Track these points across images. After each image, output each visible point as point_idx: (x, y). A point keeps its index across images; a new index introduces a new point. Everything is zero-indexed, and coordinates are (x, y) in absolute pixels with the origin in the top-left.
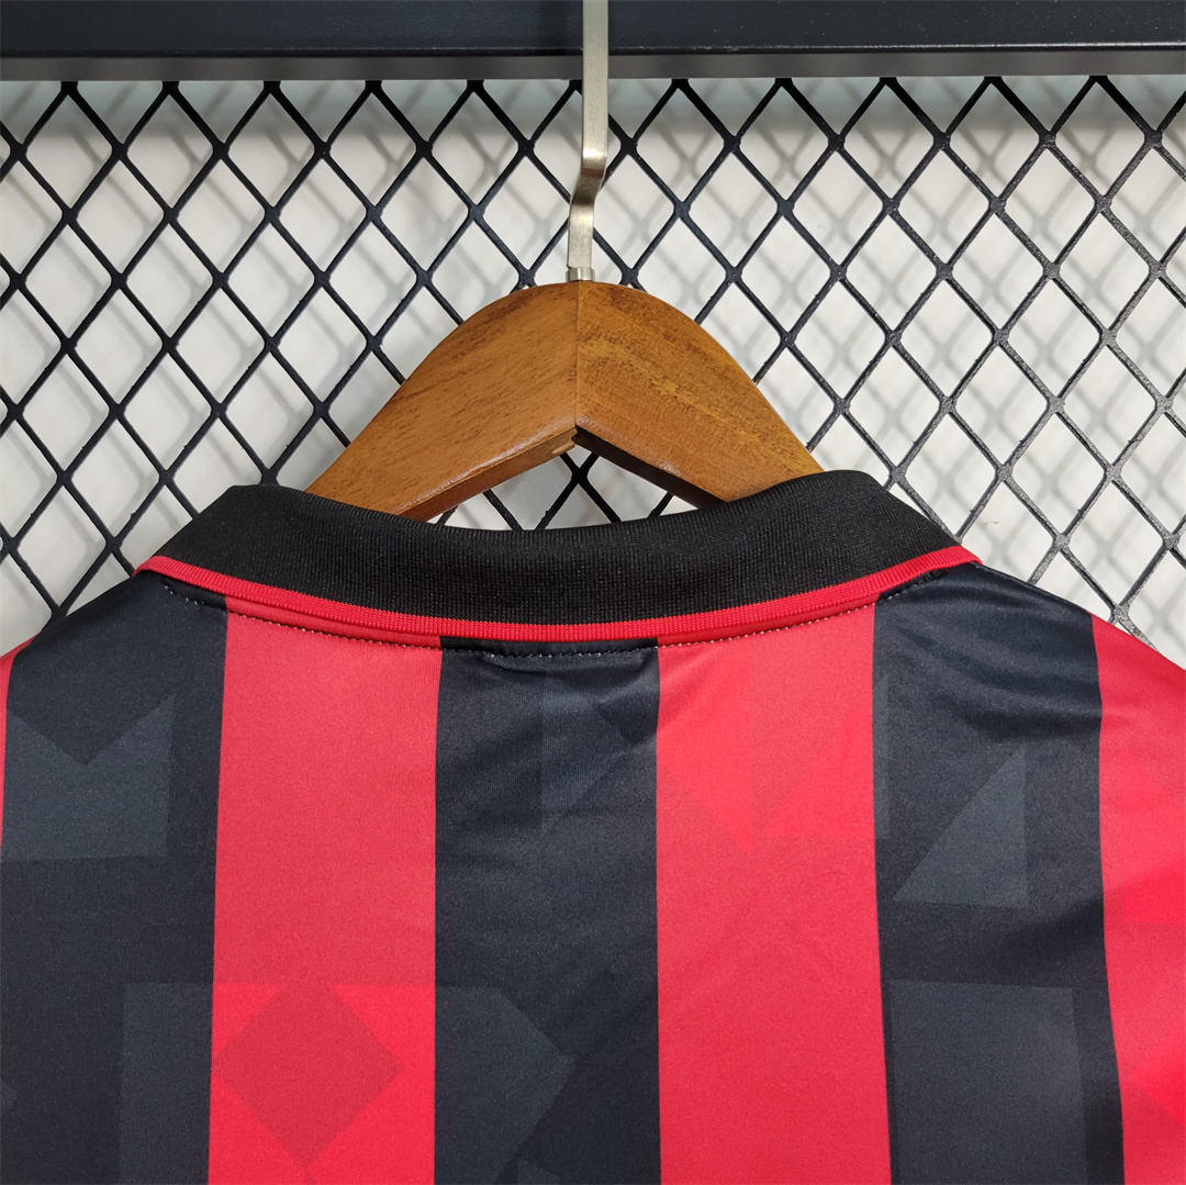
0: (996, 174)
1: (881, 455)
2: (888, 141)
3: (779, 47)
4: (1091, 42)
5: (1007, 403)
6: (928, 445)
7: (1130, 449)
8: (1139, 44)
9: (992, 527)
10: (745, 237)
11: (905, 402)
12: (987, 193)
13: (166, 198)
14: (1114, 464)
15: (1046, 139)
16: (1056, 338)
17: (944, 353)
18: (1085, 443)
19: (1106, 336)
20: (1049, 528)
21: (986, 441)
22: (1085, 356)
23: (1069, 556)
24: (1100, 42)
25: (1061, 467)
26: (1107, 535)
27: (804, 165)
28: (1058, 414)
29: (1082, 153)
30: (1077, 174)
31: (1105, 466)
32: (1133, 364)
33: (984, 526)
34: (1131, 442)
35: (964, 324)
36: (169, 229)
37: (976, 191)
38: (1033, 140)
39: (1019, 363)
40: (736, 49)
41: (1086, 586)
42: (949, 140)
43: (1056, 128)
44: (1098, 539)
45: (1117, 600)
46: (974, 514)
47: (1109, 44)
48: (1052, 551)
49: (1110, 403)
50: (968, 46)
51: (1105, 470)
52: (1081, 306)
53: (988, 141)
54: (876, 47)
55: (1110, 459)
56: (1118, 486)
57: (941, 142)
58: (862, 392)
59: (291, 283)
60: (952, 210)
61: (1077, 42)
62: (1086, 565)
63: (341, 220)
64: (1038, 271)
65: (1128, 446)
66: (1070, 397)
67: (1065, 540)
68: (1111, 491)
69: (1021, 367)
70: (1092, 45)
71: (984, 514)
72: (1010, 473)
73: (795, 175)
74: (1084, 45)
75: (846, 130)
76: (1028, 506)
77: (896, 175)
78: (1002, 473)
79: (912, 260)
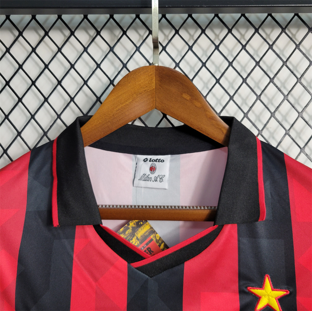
0: (270, 39)
1: (242, 110)
2: (243, 31)
3: (216, 6)
4: (296, 4)
5: (273, 97)
6: (253, 108)
7: (305, 109)
8: (307, 5)
9: (270, 129)
10: (206, 56)
11: (247, 97)
12: (268, 44)
13: (58, 45)
14: (301, 112)
15: (283, 30)
16: (286, 81)
17: (257, 84)
18: (293, 107)
19: (299, 80)
20: (285, 129)
21: (269, 107)
22: (293, 85)
23: (290, 136)
24: (298, 4)
25: (287, 114)
26: (299, 131)
27: (221, 37)
28: (287, 100)
29: (292, 34)
30: (291, 39)
31: (299, 113)
32: (305, 87)
33: (267, 129)
34: (305, 107)
35: (263, 77)
36: (59, 53)
37: (266, 43)
38: (280, 30)
39: (277, 87)
40: (206, 6)
41: (294, 143)
42: (259, 30)
43: (286, 27)
44: (297, 132)
45: (302, 147)
46: (265, 125)
47: (300, 5)
48: (285, 134)
49: (300, 97)
50: (264, 5)
51: (299, 114)
52: (292, 72)
53: (268, 31)
54: (241, 6)
55: (300, 111)
56: (302, 118)
57: (257, 31)
58: (236, 95)
59: (90, 67)
60: (259, 48)
61: (292, 4)
62: (294, 138)
63: (103, 51)
64: (281, 63)
65: (304, 108)
66: (289, 96)
67: (288, 132)
68: (300, 119)
69: (277, 88)
70: (296, 5)
71: (268, 126)
72: (274, 115)
73: (219, 39)
74: (293, 5)
75: (233, 28)
76: (279, 123)
77: (245, 39)
78: (273, 115)
79: (249, 61)
